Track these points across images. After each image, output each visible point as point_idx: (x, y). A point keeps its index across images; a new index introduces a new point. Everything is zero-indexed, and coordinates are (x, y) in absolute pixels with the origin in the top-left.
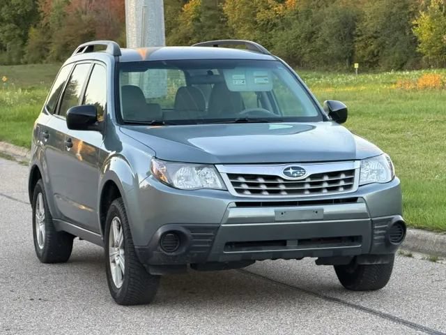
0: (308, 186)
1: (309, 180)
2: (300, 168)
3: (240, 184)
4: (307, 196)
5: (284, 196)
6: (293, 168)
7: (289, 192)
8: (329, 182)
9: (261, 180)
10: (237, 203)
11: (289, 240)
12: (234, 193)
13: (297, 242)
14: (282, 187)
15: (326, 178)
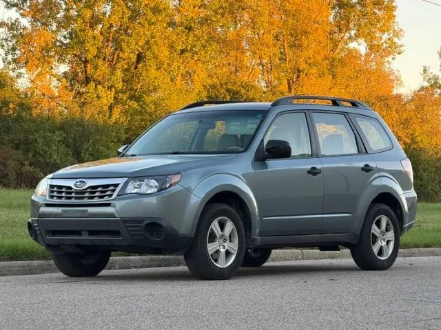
0: (87, 195)
1: (89, 190)
2: (83, 182)
3: (54, 192)
4: (86, 201)
5: (73, 201)
6: (80, 182)
7: (76, 198)
8: (102, 192)
10: (46, 204)
11: (83, 231)
12: (47, 198)
13: (87, 233)
14: (73, 195)
15: (99, 189)
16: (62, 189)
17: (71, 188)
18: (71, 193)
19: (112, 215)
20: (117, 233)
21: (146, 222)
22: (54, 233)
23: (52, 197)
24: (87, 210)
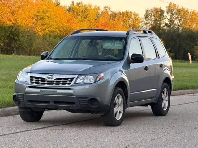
0: (55, 83)
1: (56, 80)
2: (52, 76)
3: (33, 80)
4: (54, 86)
5: (46, 85)
6: (50, 76)
7: (48, 84)
8: (63, 82)
9: (40, 79)
10: (29, 86)
11: (51, 101)
12: (30, 83)
13: (53, 102)
14: (46, 82)
15: (62, 80)
16: (39, 79)
17: (44, 79)
18: (45, 81)
19: (72, 94)
20: (73, 103)
21: (90, 98)
22: (31, 101)
23: (32, 83)
24: (56, 91)
